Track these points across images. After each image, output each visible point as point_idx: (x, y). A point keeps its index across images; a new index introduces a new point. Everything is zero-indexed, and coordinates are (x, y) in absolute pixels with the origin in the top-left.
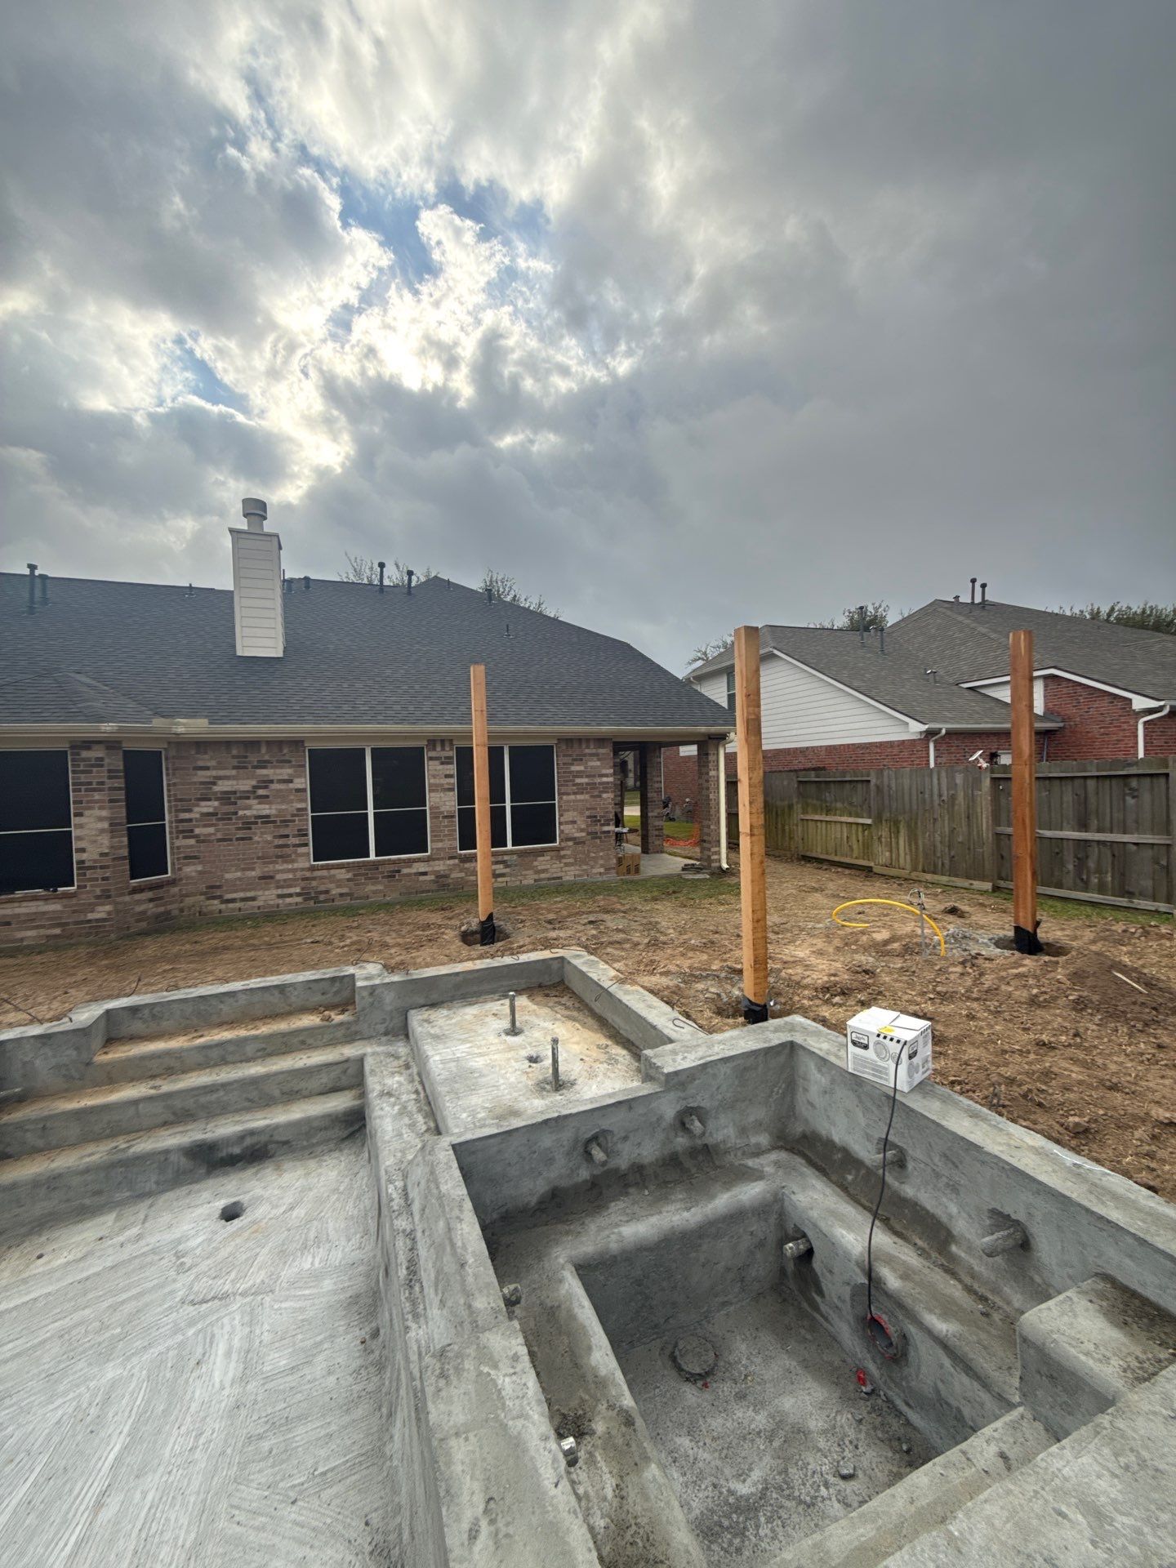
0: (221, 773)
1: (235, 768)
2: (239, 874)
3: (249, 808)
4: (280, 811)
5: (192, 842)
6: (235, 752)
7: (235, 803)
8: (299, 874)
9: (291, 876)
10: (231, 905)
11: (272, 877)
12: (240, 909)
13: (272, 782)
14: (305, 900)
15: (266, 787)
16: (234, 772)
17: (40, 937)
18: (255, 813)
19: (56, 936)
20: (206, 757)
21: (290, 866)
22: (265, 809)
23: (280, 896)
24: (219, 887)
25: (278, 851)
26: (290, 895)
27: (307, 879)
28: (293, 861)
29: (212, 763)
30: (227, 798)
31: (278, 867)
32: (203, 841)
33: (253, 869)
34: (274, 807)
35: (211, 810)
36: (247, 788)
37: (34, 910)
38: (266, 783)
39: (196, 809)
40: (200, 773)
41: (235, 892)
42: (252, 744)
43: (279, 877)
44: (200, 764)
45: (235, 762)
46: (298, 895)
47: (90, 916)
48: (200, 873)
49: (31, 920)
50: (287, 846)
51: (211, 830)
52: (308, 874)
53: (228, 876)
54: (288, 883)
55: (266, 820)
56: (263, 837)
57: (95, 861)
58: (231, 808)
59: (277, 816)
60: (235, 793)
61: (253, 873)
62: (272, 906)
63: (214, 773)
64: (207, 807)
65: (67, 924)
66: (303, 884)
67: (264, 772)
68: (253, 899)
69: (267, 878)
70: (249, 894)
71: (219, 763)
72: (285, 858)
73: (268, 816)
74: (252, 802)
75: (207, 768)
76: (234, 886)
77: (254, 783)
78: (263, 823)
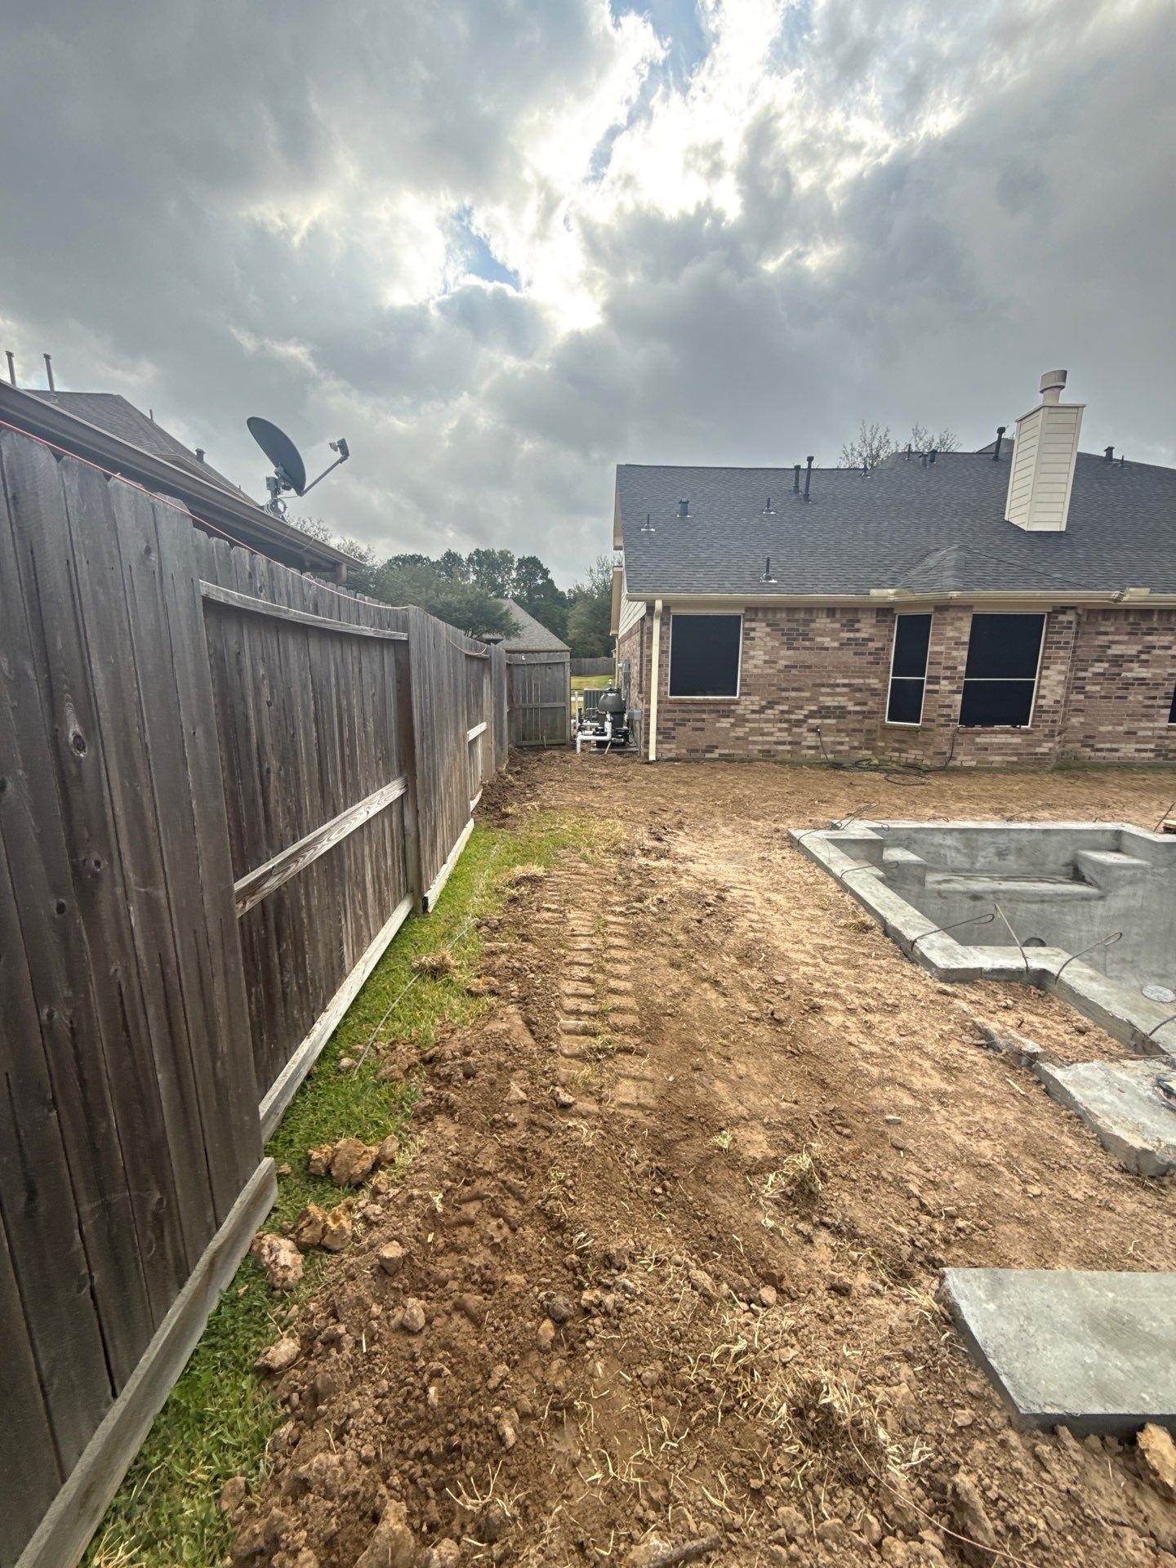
0: (1117, 638)
1: (1128, 634)
2: (1110, 728)
3: (1130, 670)
4: (1154, 674)
5: (1081, 697)
6: (1131, 620)
7: (1121, 666)
8: (1157, 732)
9: (1150, 733)
10: (1099, 754)
11: (1135, 733)
12: (1104, 758)
13: (1154, 648)
14: (1157, 756)
15: (1149, 653)
16: (1126, 638)
17: (1003, 762)
18: (1134, 675)
19: (1013, 763)
20: (1108, 623)
21: (1151, 725)
22: (1144, 673)
23: (1138, 750)
24: (1093, 737)
25: (1144, 711)
26: (1145, 751)
27: (1160, 737)
28: (1155, 721)
29: (1112, 629)
30: (1117, 661)
31: (1142, 725)
32: (1090, 697)
33: (1121, 725)
34: (1152, 670)
35: (1101, 670)
36: (1134, 652)
37: (1003, 741)
38: (1149, 649)
39: (1091, 669)
40: (1102, 637)
41: (1104, 742)
42: (1145, 613)
43: (1140, 733)
44: (1102, 629)
45: (1128, 629)
46: (1152, 750)
47: (1039, 750)
48: (1082, 723)
49: (1000, 748)
50: (1152, 706)
51: (1098, 688)
52: (1164, 733)
53: (1102, 729)
54: (1145, 740)
55: (1142, 681)
56: (1136, 697)
57: (1050, 706)
58: (1116, 670)
59: (1150, 679)
60: (1122, 656)
61: (1120, 728)
62: (1129, 758)
63: (1110, 638)
64: (1099, 668)
65: (1021, 754)
66: (1159, 741)
67: (1149, 638)
68: (1116, 750)
69: (1131, 733)
70: (1115, 746)
71: (1117, 629)
72: (1149, 717)
73: (1144, 679)
74: (1135, 665)
75: (1106, 633)
76: (1105, 737)
77: (1140, 648)
78: (1139, 684)
